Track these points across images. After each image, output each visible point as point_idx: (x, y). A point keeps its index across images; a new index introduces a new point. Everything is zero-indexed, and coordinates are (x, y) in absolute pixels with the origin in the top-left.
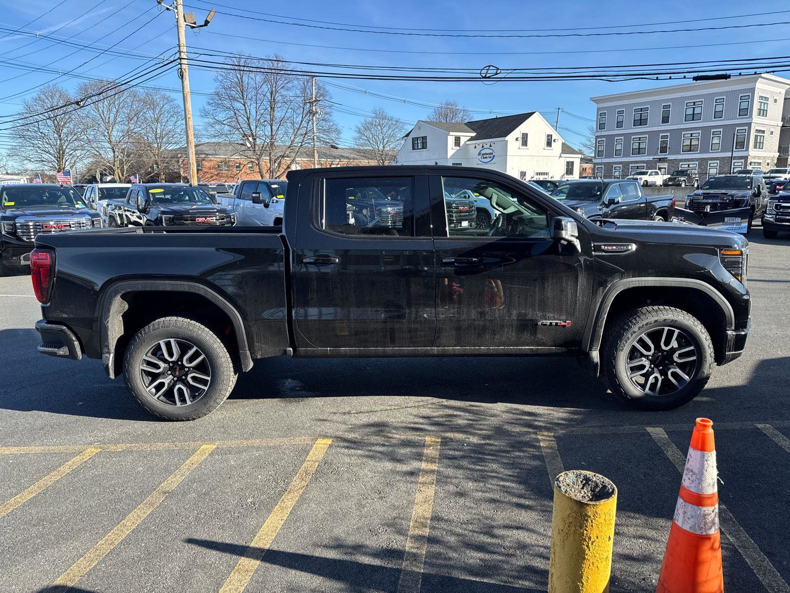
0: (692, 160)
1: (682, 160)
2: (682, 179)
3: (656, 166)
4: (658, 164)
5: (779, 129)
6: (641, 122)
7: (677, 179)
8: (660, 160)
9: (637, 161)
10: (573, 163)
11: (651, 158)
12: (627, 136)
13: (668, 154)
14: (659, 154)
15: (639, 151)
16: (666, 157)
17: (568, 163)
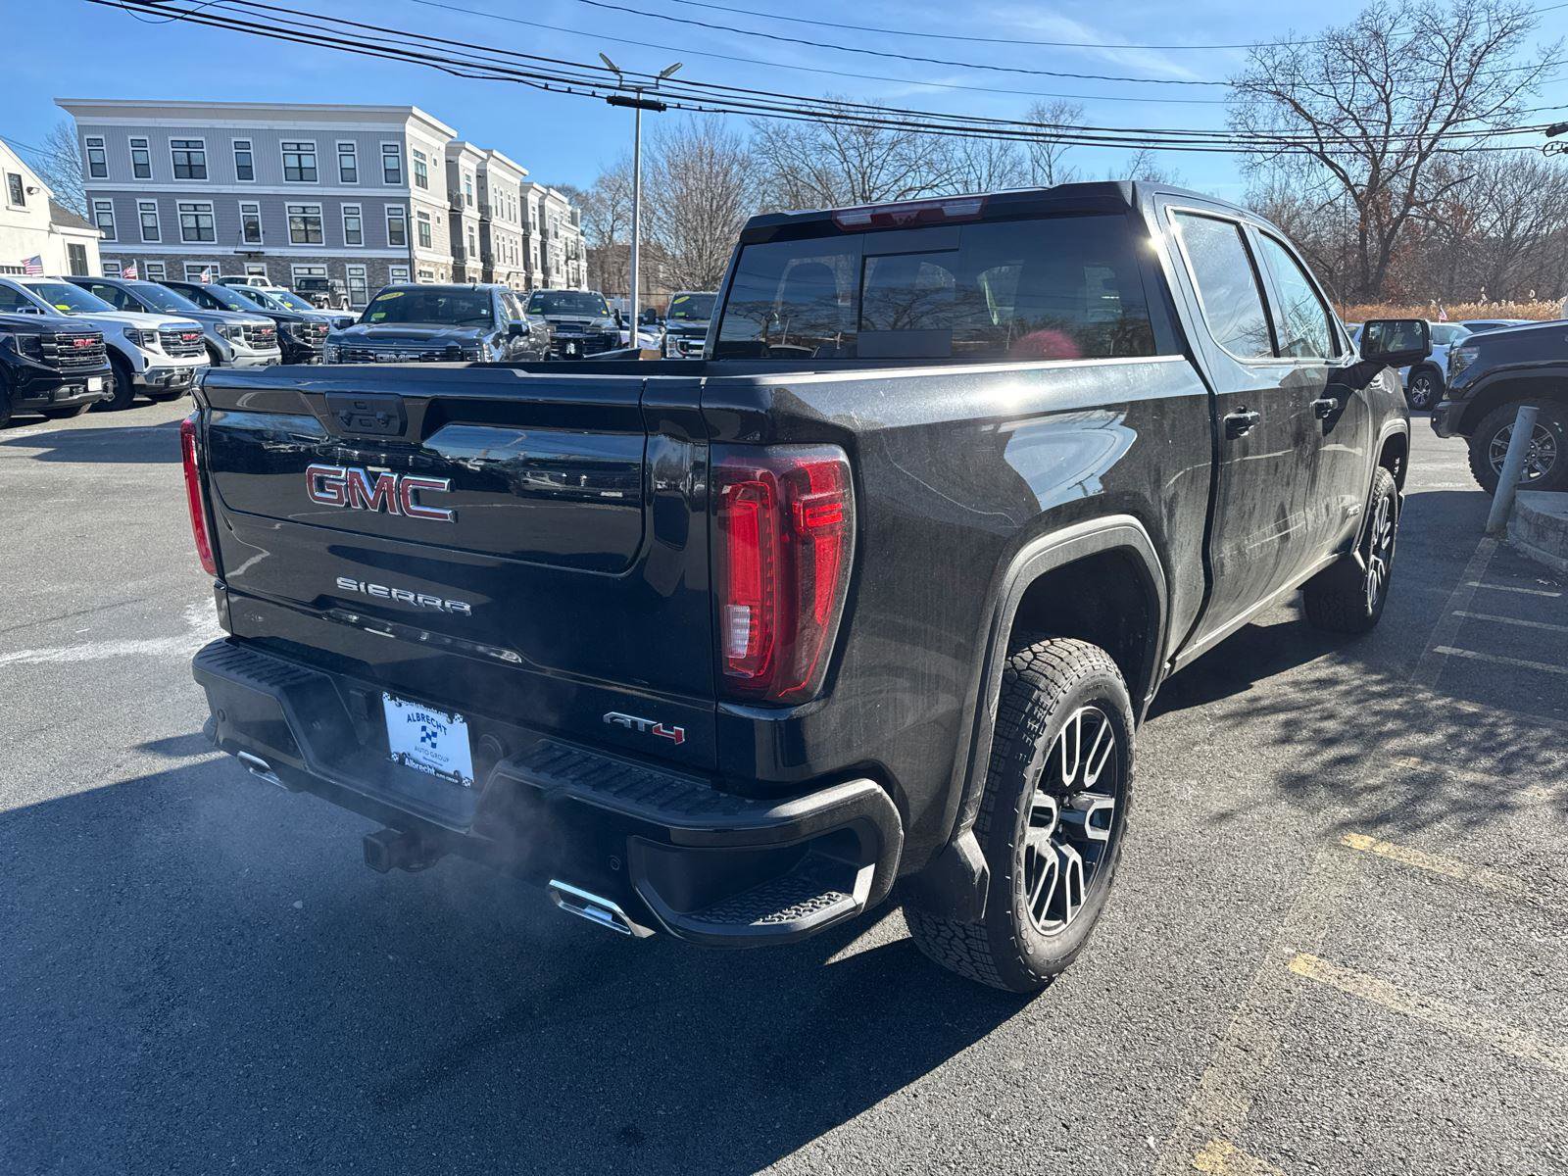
0: (315, 260)
1: (294, 259)
2: (323, 297)
3: (244, 268)
4: (246, 265)
5: (447, 214)
6: (191, 170)
7: (313, 296)
8: (250, 256)
9: (200, 256)
10: (82, 248)
11: (230, 251)
12: (167, 199)
13: (265, 245)
14: (245, 243)
15: (199, 234)
16: (262, 250)
17: (71, 247)
